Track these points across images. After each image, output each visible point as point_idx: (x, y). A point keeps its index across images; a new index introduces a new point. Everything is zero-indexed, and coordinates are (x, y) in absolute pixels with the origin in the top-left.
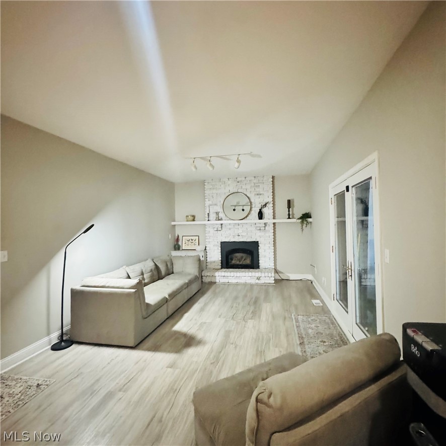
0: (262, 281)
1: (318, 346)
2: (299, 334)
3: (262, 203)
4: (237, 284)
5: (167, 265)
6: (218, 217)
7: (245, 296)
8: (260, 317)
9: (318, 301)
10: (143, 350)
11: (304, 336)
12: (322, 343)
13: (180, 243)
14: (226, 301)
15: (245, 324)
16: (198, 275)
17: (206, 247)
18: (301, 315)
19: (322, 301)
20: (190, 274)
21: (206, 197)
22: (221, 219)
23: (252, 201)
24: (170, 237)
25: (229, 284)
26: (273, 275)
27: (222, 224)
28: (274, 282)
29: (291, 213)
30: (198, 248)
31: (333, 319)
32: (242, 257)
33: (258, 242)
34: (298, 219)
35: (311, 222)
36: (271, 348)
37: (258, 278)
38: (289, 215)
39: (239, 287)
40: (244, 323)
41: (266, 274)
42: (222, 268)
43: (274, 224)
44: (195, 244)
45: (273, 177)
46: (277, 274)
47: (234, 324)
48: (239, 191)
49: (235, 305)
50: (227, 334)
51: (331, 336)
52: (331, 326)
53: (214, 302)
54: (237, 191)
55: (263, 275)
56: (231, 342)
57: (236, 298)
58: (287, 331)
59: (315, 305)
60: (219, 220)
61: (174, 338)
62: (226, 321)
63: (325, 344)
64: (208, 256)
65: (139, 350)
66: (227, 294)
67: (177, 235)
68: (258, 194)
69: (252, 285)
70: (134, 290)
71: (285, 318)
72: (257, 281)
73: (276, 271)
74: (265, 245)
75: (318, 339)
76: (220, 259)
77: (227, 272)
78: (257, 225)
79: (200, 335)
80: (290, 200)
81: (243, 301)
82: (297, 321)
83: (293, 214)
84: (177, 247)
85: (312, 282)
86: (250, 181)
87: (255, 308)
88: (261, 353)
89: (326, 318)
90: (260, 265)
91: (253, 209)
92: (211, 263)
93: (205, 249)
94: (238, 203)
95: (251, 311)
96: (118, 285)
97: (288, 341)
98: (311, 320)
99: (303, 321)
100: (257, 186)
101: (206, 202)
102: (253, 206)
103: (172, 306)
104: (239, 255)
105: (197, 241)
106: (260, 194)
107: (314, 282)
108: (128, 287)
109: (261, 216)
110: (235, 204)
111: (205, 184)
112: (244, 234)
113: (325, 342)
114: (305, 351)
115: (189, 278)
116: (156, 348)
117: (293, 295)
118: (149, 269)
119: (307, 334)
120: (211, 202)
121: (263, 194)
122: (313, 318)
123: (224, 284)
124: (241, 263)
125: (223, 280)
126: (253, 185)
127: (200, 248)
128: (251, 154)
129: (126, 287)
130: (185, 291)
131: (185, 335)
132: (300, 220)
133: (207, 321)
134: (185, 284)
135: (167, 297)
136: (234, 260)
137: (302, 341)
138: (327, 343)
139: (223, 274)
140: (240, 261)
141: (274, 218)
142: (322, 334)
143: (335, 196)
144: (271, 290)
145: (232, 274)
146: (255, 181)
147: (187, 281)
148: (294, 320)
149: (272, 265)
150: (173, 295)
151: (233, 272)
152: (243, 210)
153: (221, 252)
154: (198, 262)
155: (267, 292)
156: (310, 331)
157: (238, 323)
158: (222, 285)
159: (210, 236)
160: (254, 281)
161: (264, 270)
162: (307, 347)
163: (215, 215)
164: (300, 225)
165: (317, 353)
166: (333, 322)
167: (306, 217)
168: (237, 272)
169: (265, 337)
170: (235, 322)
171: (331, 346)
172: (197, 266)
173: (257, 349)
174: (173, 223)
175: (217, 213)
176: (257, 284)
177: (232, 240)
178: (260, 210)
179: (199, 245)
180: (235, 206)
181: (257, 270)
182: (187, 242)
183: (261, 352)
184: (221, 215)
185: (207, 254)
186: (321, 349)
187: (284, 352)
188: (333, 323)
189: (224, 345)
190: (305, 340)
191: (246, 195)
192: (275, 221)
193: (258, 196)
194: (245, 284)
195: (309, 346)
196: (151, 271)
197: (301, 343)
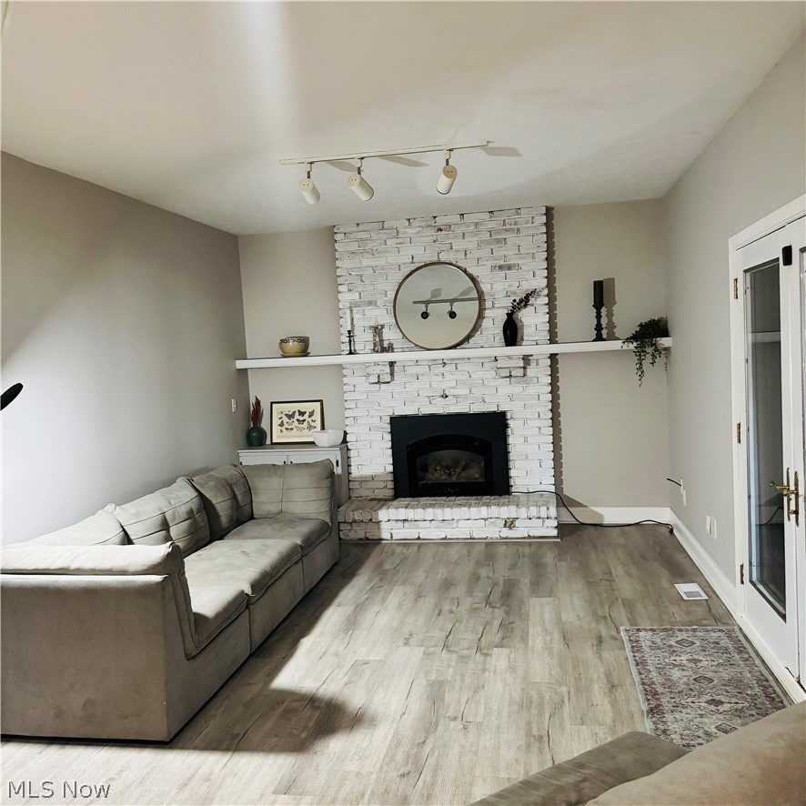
0: (520, 531)
1: (701, 716)
2: (643, 684)
3: (515, 293)
4: (446, 543)
5: (234, 496)
6: (381, 341)
7: (475, 578)
8: (524, 639)
9: (693, 587)
10: (196, 748)
11: (660, 690)
12: (713, 708)
13: (265, 425)
14: (419, 596)
15: (484, 662)
16: (328, 520)
17: (345, 433)
18: (646, 630)
19: (707, 587)
20: (303, 519)
21: (340, 280)
22: (390, 349)
23: (485, 288)
24: (234, 406)
25: (420, 543)
26: (553, 512)
27: (392, 364)
28: (555, 533)
29: (604, 321)
30: (323, 439)
31: (741, 638)
32: (456, 463)
33: (503, 414)
34: (628, 340)
35: (667, 350)
36: (567, 725)
37: (510, 524)
38: (599, 328)
39: (454, 553)
40: (479, 657)
41: (533, 511)
42: (396, 496)
43: (553, 357)
44: (310, 427)
45: (549, 212)
46: (563, 510)
47: (454, 663)
48: (444, 257)
49: (446, 607)
50: (436, 694)
51: (737, 685)
52: (737, 657)
53: (383, 601)
54: (435, 259)
55: (523, 513)
56: (450, 713)
57: (447, 585)
58: (608, 675)
59: (685, 598)
60: (384, 350)
61: (280, 710)
62: (427, 655)
63: (721, 708)
64: (354, 462)
65: (183, 748)
66: (420, 575)
67: (253, 401)
68: (501, 267)
69: (490, 545)
70: (158, 578)
71: (600, 640)
72: (506, 533)
73: (562, 501)
74: (525, 421)
75: (701, 694)
76: (390, 468)
77: (413, 507)
78: (500, 363)
79: (355, 699)
80: (601, 283)
81: (470, 592)
82: (636, 647)
83: (611, 326)
84: (255, 437)
85: (671, 531)
86: (477, 224)
87: (507, 613)
88: (539, 740)
89: (720, 634)
90: (512, 482)
91: (487, 313)
92: (363, 480)
93: (345, 441)
94: (436, 292)
95: (497, 623)
96: (107, 565)
97: (614, 703)
98: (677, 642)
99: (654, 647)
100: (498, 241)
101: (340, 296)
102: (488, 304)
103: (262, 619)
104: (447, 455)
105: (317, 416)
106: (509, 268)
107: (680, 531)
108: (139, 568)
109: (512, 333)
110: (428, 297)
111: (337, 237)
112: (463, 391)
113: (721, 703)
114: (665, 732)
115: (305, 529)
116: (231, 742)
117: (618, 571)
118: (183, 509)
119: (669, 684)
120: (355, 296)
121: (518, 267)
122: (682, 636)
123: (406, 544)
124: (454, 479)
125: (402, 533)
126: (486, 236)
127: (327, 438)
128: (487, 148)
129: (132, 569)
130: (296, 572)
131: (311, 701)
132: (632, 346)
133: (371, 658)
134: (295, 549)
135: (248, 590)
136: (430, 470)
137: (654, 703)
138: (727, 707)
139: (402, 513)
140: (450, 475)
141: (553, 340)
142: (711, 680)
143: (748, 275)
144: (549, 558)
145: (429, 513)
146: (492, 225)
147: (299, 542)
148: (628, 646)
149: (548, 483)
150: (263, 584)
151: (432, 506)
152: (452, 315)
153: (392, 448)
154: (326, 483)
155: (538, 566)
156: (676, 674)
157: (463, 659)
158: (399, 549)
159: (356, 401)
160: (495, 532)
161: (523, 498)
162: (669, 717)
163: (369, 336)
164: (635, 359)
165: (700, 733)
166: (742, 647)
167: (651, 333)
168: (442, 506)
169: (547, 697)
170: (454, 657)
171: (739, 713)
172: (324, 493)
173: (529, 733)
174: (240, 364)
175: (378, 330)
176: (506, 542)
177: (427, 410)
178: (510, 315)
179: (323, 428)
180: (427, 303)
181: (504, 499)
182: (285, 419)
183: (541, 737)
184: (390, 335)
185: (352, 454)
186: (710, 724)
187: (606, 738)
188: (741, 650)
189: (429, 726)
190: (664, 700)
191: (465, 271)
192: (554, 349)
193: (502, 273)
194: (470, 543)
195: (678, 716)
196: (190, 514)
197: (651, 710)
